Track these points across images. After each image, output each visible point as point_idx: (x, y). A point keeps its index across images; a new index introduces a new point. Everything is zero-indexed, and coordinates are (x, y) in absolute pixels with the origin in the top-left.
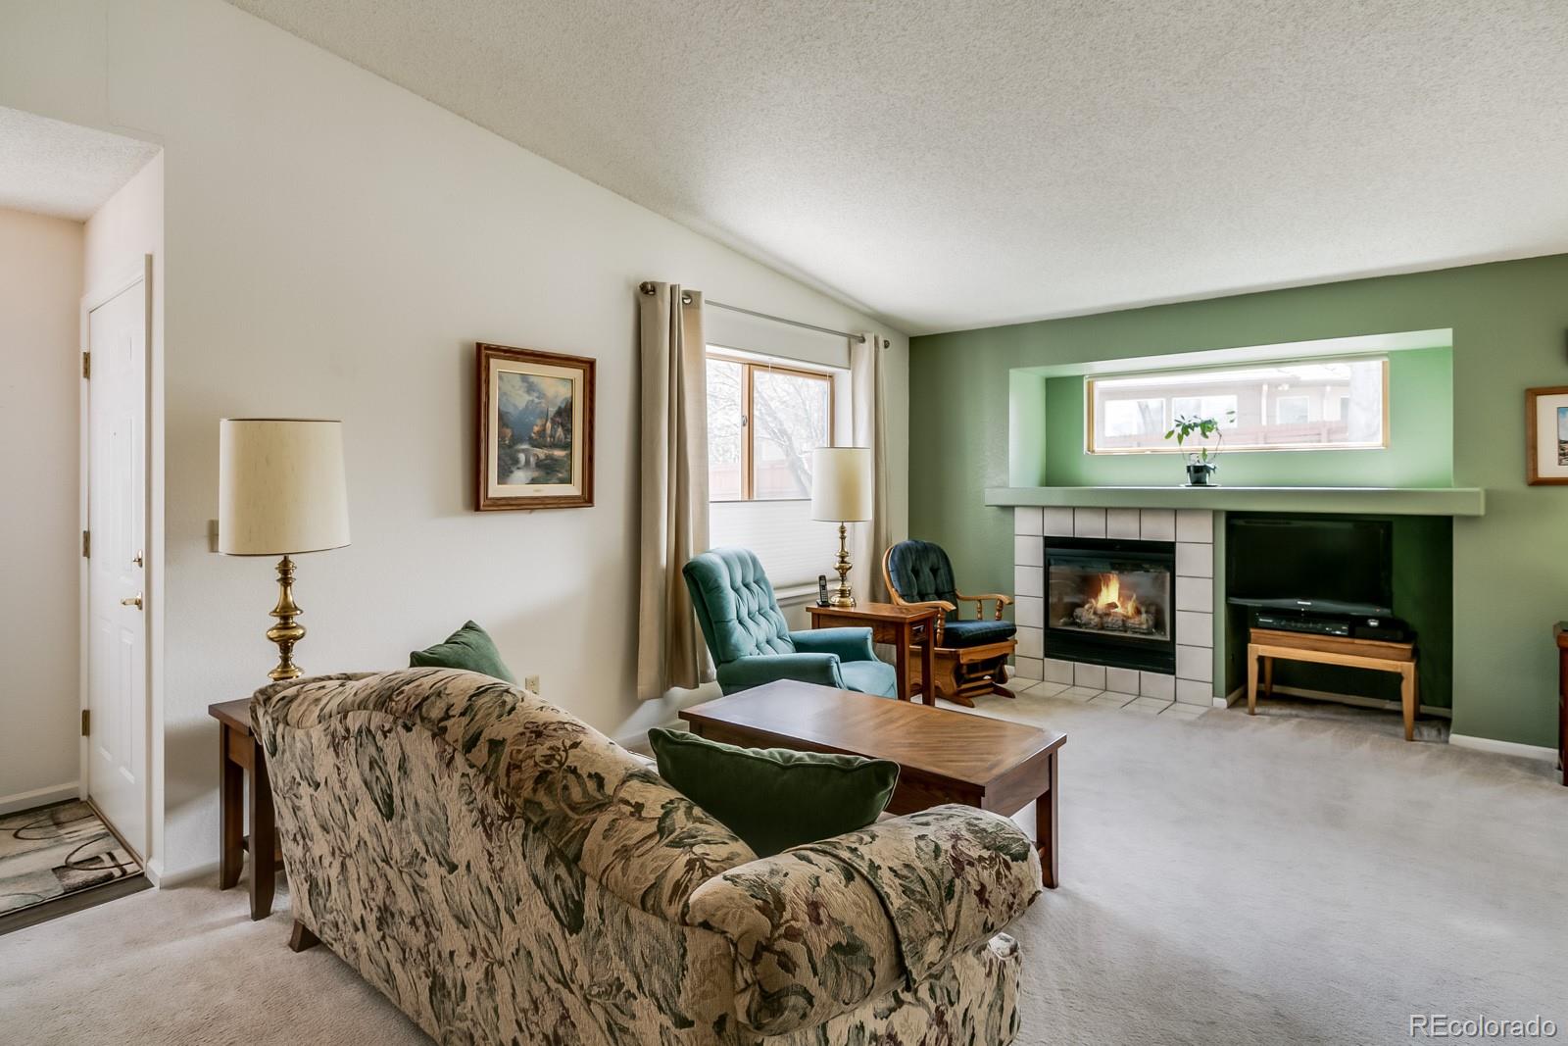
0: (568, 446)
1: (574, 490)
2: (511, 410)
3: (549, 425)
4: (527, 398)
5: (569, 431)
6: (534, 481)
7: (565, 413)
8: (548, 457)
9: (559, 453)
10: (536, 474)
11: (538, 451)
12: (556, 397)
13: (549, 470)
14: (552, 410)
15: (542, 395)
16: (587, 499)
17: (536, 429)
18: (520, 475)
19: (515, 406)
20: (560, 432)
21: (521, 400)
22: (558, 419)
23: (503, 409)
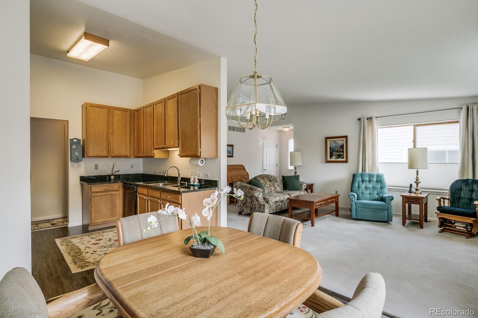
0: (343, 152)
1: (344, 160)
2: (332, 147)
3: (339, 148)
4: (335, 144)
5: (343, 149)
6: (336, 158)
7: (342, 146)
8: (339, 154)
9: (341, 153)
10: (337, 157)
11: (337, 153)
12: (340, 144)
13: (339, 156)
14: (340, 146)
15: (338, 144)
16: (346, 162)
17: (336, 149)
18: (334, 157)
19: (333, 146)
20: (341, 150)
21: (334, 145)
22: (341, 147)
23: (331, 147)
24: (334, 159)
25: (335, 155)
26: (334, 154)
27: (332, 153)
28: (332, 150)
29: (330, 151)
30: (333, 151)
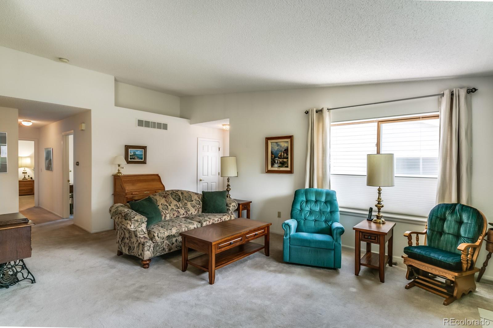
0: (287, 158)
1: (288, 169)
2: (274, 151)
3: (282, 153)
4: (277, 148)
5: (287, 155)
6: (279, 167)
7: (286, 150)
8: (282, 161)
9: (285, 160)
10: (280, 165)
11: (280, 160)
12: (284, 146)
13: (283, 164)
14: (283, 150)
15: (281, 147)
16: (291, 172)
17: (279, 154)
18: (276, 165)
19: (275, 150)
20: (285, 155)
21: (276, 148)
22: (285, 152)
23: (272, 151)
24: (276, 168)
25: (278, 162)
26: (276, 161)
27: (274, 159)
28: (273, 156)
29: (272, 157)
30: (275, 157)
